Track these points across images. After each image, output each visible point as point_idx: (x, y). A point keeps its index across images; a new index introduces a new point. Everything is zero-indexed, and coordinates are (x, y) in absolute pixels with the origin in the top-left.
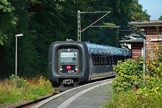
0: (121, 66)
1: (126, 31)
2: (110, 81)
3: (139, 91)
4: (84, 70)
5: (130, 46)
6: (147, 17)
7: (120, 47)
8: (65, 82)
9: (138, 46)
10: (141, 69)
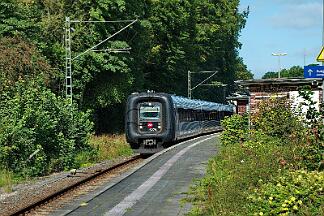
0: (228, 120)
1: (232, 89)
2: (218, 135)
3: (245, 144)
4: (168, 127)
5: (235, 102)
6: (251, 76)
7: (227, 103)
8: (145, 142)
9: (243, 102)
10: (247, 124)
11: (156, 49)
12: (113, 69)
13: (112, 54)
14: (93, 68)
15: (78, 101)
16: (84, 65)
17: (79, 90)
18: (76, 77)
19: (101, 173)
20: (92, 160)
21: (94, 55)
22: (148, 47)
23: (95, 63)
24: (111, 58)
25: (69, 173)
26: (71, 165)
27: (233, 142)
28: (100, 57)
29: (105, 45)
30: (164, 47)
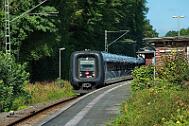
0: (138, 71)
1: (141, 45)
2: (130, 82)
3: (152, 90)
5: (144, 56)
6: (156, 35)
10: (152, 73)
11: (79, 12)
12: (44, 29)
13: (43, 17)
14: (27, 28)
15: (15, 55)
16: (20, 26)
17: (16, 46)
18: (13, 36)
19: (34, 114)
20: (27, 103)
21: (28, 18)
22: (73, 11)
23: (29, 24)
24: (43, 20)
25: (8, 114)
26: (10, 107)
27: (142, 88)
28: (33, 19)
29: (37, 10)
30: (86, 11)
